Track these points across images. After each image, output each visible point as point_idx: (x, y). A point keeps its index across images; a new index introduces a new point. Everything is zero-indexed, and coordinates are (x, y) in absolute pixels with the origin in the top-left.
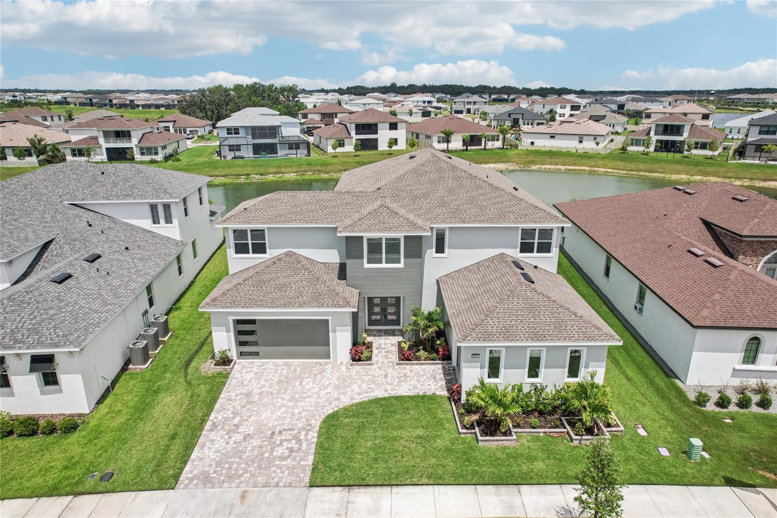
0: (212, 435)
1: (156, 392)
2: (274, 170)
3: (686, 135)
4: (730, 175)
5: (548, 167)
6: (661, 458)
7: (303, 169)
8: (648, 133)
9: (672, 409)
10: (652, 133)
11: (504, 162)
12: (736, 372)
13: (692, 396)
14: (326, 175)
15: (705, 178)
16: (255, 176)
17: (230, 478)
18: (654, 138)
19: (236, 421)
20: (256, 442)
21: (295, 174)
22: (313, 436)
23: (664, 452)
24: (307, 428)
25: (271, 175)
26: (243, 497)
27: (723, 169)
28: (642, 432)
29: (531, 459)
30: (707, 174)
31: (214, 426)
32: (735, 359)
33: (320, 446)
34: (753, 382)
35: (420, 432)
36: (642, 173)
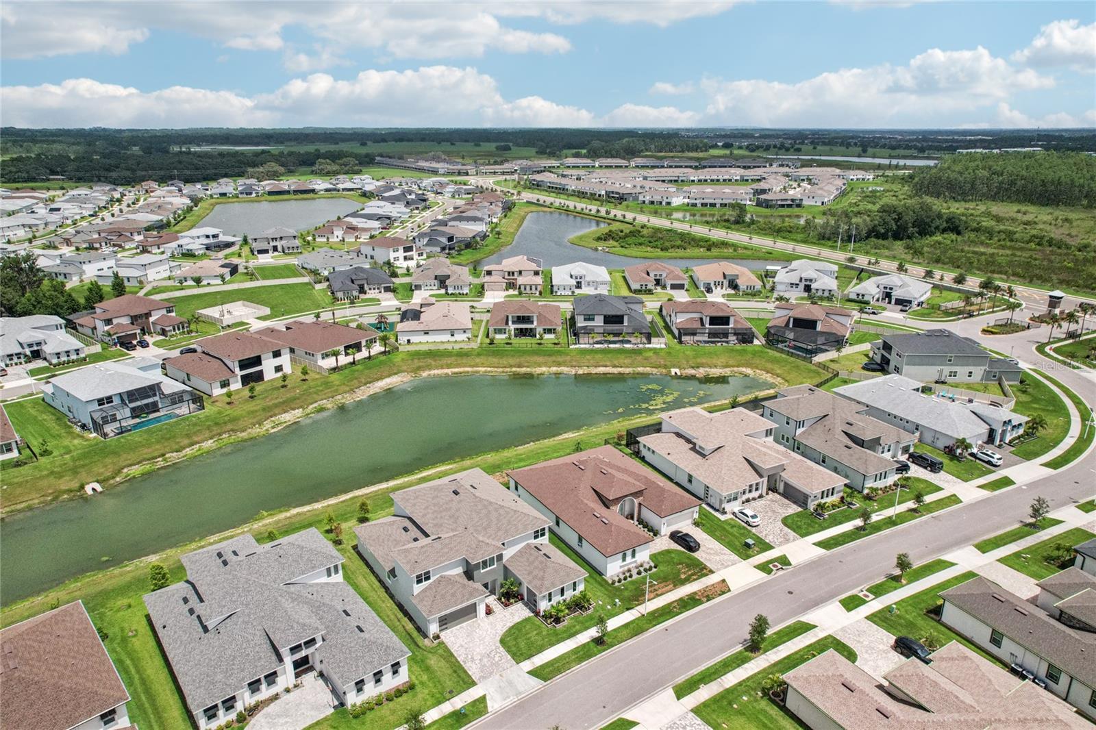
0: (467, 664)
1: (422, 661)
2: (186, 441)
3: (535, 323)
4: (574, 363)
5: (436, 372)
6: (609, 610)
7: (215, 433)
8: (507, 323)
9: (606, 590)
10: (510, 323)
11: (396, 374)
12: (621, 567)
13: (610, 582)
14: (244, 434)
15: (559, 369)
16: (171, 454)
17: (491, 673)
18: (512, 327)
19: (470, 657)
20: (485, 660)
21: (212, 441)
22: (502, 649)
23: (609, 607)
24: (497, 648)
25: (188, 449)
26: (501, 675)
27: (568, 358)
28: (600, 603)
29: (574, 626)
30: (559, 365)
31: (465, 663)
32: (620, 562)
33: (508, 651)
34: (626, 568)
35: (535, 632)
36: (514, 369)
